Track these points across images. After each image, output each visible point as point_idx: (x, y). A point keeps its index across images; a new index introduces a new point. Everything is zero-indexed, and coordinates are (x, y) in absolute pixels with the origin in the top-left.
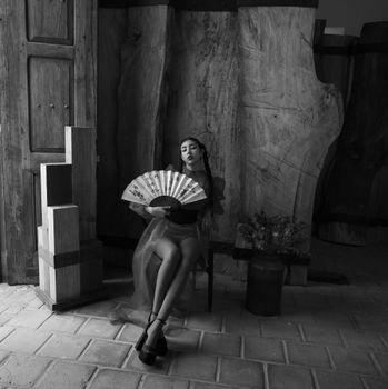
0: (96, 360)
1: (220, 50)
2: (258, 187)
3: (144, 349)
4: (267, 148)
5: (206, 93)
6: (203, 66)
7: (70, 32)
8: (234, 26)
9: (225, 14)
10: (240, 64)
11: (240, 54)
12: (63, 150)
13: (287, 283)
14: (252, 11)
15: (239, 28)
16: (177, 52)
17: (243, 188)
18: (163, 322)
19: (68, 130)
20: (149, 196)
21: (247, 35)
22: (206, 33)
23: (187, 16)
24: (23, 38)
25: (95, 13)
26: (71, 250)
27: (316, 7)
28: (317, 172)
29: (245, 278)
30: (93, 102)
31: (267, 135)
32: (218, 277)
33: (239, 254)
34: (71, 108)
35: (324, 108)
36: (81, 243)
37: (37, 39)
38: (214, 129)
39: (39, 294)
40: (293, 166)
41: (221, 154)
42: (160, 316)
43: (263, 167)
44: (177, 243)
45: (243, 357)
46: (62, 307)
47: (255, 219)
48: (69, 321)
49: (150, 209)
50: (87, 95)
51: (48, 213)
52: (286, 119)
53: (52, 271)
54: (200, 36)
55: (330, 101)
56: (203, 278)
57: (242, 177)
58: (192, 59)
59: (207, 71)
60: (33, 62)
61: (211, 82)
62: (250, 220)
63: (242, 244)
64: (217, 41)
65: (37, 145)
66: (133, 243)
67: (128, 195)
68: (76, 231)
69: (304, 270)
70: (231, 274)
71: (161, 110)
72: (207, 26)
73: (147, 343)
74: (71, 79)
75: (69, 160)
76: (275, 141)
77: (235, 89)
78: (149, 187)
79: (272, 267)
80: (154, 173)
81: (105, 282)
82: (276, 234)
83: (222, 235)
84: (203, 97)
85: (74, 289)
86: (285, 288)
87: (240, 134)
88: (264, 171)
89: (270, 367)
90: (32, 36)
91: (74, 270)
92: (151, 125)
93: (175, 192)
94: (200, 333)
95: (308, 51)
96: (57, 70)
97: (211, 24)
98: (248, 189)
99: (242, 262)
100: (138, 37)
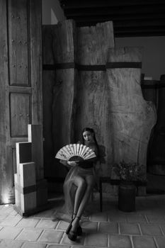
0: (46, 240)
1: (99, 87)
2: (120, 150)
3: (70, 233)
4: (123, 131)
6: (91, 95)
7: (30, 81)
8: (105, 77)
9: (100, 72)
10: (109, 94)
11: (108, 89)
12: (27, 136)
13: (137, 196)
14: (112, 70)
15: (107, 78)
16: (79, 89)
17: (113, 150)
18: (79, 218)
19: (30, 126)
20: (69, 156)
21: (111, 81)
22: (92, 80)
23: (83, 73)
24: (7, 84)
25: (41, 73)
26: (31, 185)
27: (141, 68)
28: (147, 141)
29: (116, 194)
30: (41, 113)
31: (123, 126)
32: (104, 194)
33: (113, 182)
34: (30, 116)
35: (148, 112)
36: (37, 181)
37: (13, 85)
38: (98, 123)
39: (15, 209)
40: (135, 139)
41: (102, 135)
42: (78, 215)
43: (122, 140)
44: (84, 178)
45: (120, 233)
46: (27, 214)
47: (120, 165)
48: (31, 221)
49: (69, 162)
50: (38, 110)
51: (20, 167)
52: (131, 118)
53: (22, 196)
54: (90, 82)
55: (151, 109)
56: (97, 195)
57: (112, 145)
58: (86, 92)
59: (93, 97)
60: (12, 95)
61: (95, 102)
62: (118, 166)
63: (115, 177)
64: (98, 84)
65: (14, 134)
66: (63, 180)
67: (58, 156)
68: (34, 175)
69: (144, 189)
70: (110, 193)
71: (73, 116)
72: (92, 77)
73: (72, 229)
74: (30, 103)
75: (30, 140)
76: (126, 128)
77: (107, 105)
78: (69, 152)
79: (130, 187)
80: (71, 145)
81: (49, 200)
82: (131, 171)
83: (104, 174)
84: (92, 109)
85: (33, 205)
86: (137, 198)
87: (110, 125)
88: (123, 142)
89: (133, 237)
90: (11, 83)
91: (33, 195)
92: (68, 123)
93: (81, 154)
94: (97, 223)
95: (139, 87)
96: (24, 99)
97: (94, 76)
98: (115, 151)
99: (115, 186)
100: (61, 83)
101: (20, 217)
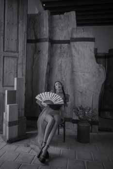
0: (21, 161)
1: (65, 55)
2: (79, 98)
3: (41, 157)
4: (82, 85)
5: (61, 69)
6: (60, 60)
7: (18, 49)
8: (70, 48)
9: (66, 44)
10: (72, 59)
11: (72, 56)
12: (13, 86)
13: (91, 132)
14: (75, 43)
16: (51, 56)
17: (74, 99)
18: (48, 146)
19: (16, 79)
21: (73, 50)
22: (61, 50)
23: (55, 45)
24: (2, 51)
25: (26, 43)
26: (14, 120)
27: (94, 41)
28: (99, 93)
29: (77, 130)
30: (24, 71)
31: (82, 81)
32: (67, 130)
33: (74, 122)
34: (17, 72)
35: (99, 72)
36: (18, 118)
37: (7, 51)
38: (64, 80)
39: (3, 137)
40: (91, 91)
41: (67, 88)
42: (47, 144)
43: (81, 91)
46: (11, 141)
47: (79, 109)
48: (13, 147)
50: (23, 68)
51: (7, 107)
52: (87, 76)
53: (8, 127)
54: (59, 51)
55: (101, 70)
56: (61, 130)
57: (74, 95)
58: (56, 58)
59: (61, 62)
60: (5, 58)
61: (63, 65)
62: (77, 109)
63: (75, 118)
64: (64, 52)
65: (5, 84)
66: (36, 119)
68: (17, 113)
69: (97, 127)
70: (72, 129)
71: (47, 74)
72: (61, 48)
74: (17, 64)
75: (15, 89)
76: (84, 83)
77: (71, 67)
79: (86, 125)
81: (27, 133)
83: (68, 115)
84: (60, 70)
85: (15, 134)
86: (91, 134)
87: (73, 81)
88: (81, 93)
89: (87, 162)
90: (5, 50)
91: (16, 127)
92: (44, 78)
93: (53, 100)
94: (61, 150)
95: (93, 55)
96: (13, 61)
97: (62, 48)
98: (76, 99)
99: (75, 125)
100: (39, 51)
101: (5, 143)
